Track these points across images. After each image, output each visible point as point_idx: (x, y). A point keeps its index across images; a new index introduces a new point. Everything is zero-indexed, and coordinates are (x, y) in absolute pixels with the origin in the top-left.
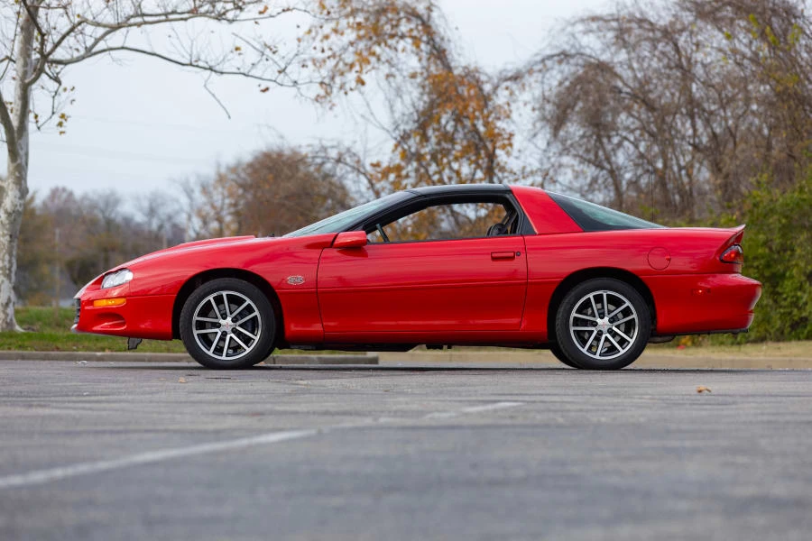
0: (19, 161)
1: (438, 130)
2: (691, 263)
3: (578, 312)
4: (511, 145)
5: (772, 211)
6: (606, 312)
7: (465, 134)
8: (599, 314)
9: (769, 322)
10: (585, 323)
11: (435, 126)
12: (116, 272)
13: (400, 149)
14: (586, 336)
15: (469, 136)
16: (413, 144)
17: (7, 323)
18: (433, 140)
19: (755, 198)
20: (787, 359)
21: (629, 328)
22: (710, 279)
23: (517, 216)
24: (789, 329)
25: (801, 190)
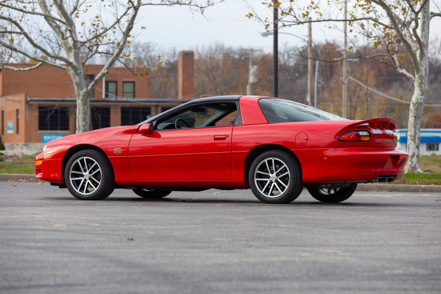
0: (420, 74)
17: (412, 167)
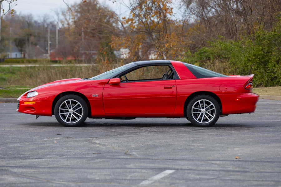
1: (146, 6)
2: (235, 89)
3: (194, 107)
4: (172, 12)
5: (264, 39)
6: (204, 107)
7: (156, 8)
8: (202, 108)
9: (263, 78)
10: (197, 111)
11: (145, 4)
12: (32, 92)
13: (132, 13)
14: (197, 115)
15: (157, 8)
16: (137, 12)
18: (144, 10)
19: (258, 34)
20: (269, 96)
21: (212, 113)
22: (241, 95)
23: (173, 73)
24: (270, 81)
25: (275, 31)
